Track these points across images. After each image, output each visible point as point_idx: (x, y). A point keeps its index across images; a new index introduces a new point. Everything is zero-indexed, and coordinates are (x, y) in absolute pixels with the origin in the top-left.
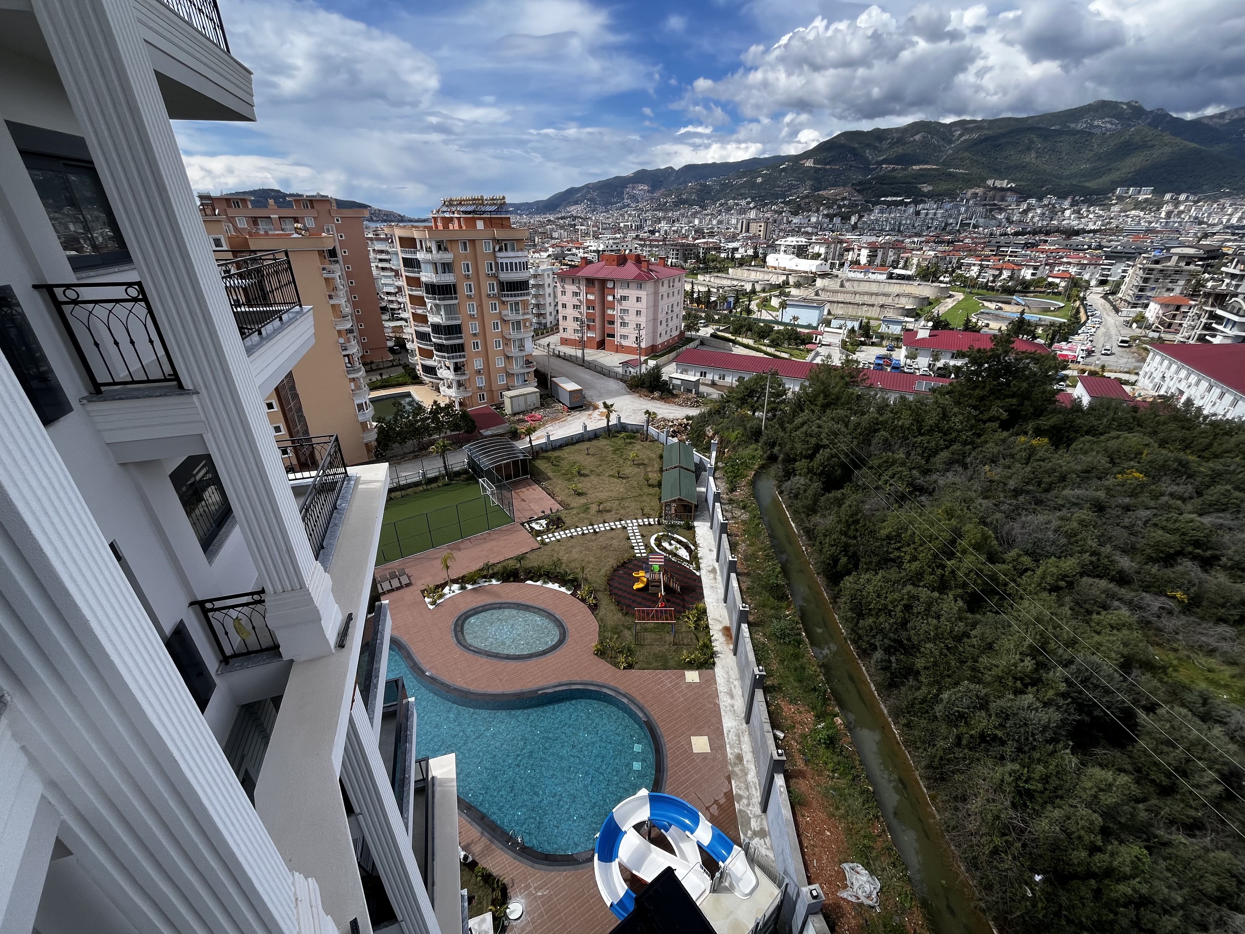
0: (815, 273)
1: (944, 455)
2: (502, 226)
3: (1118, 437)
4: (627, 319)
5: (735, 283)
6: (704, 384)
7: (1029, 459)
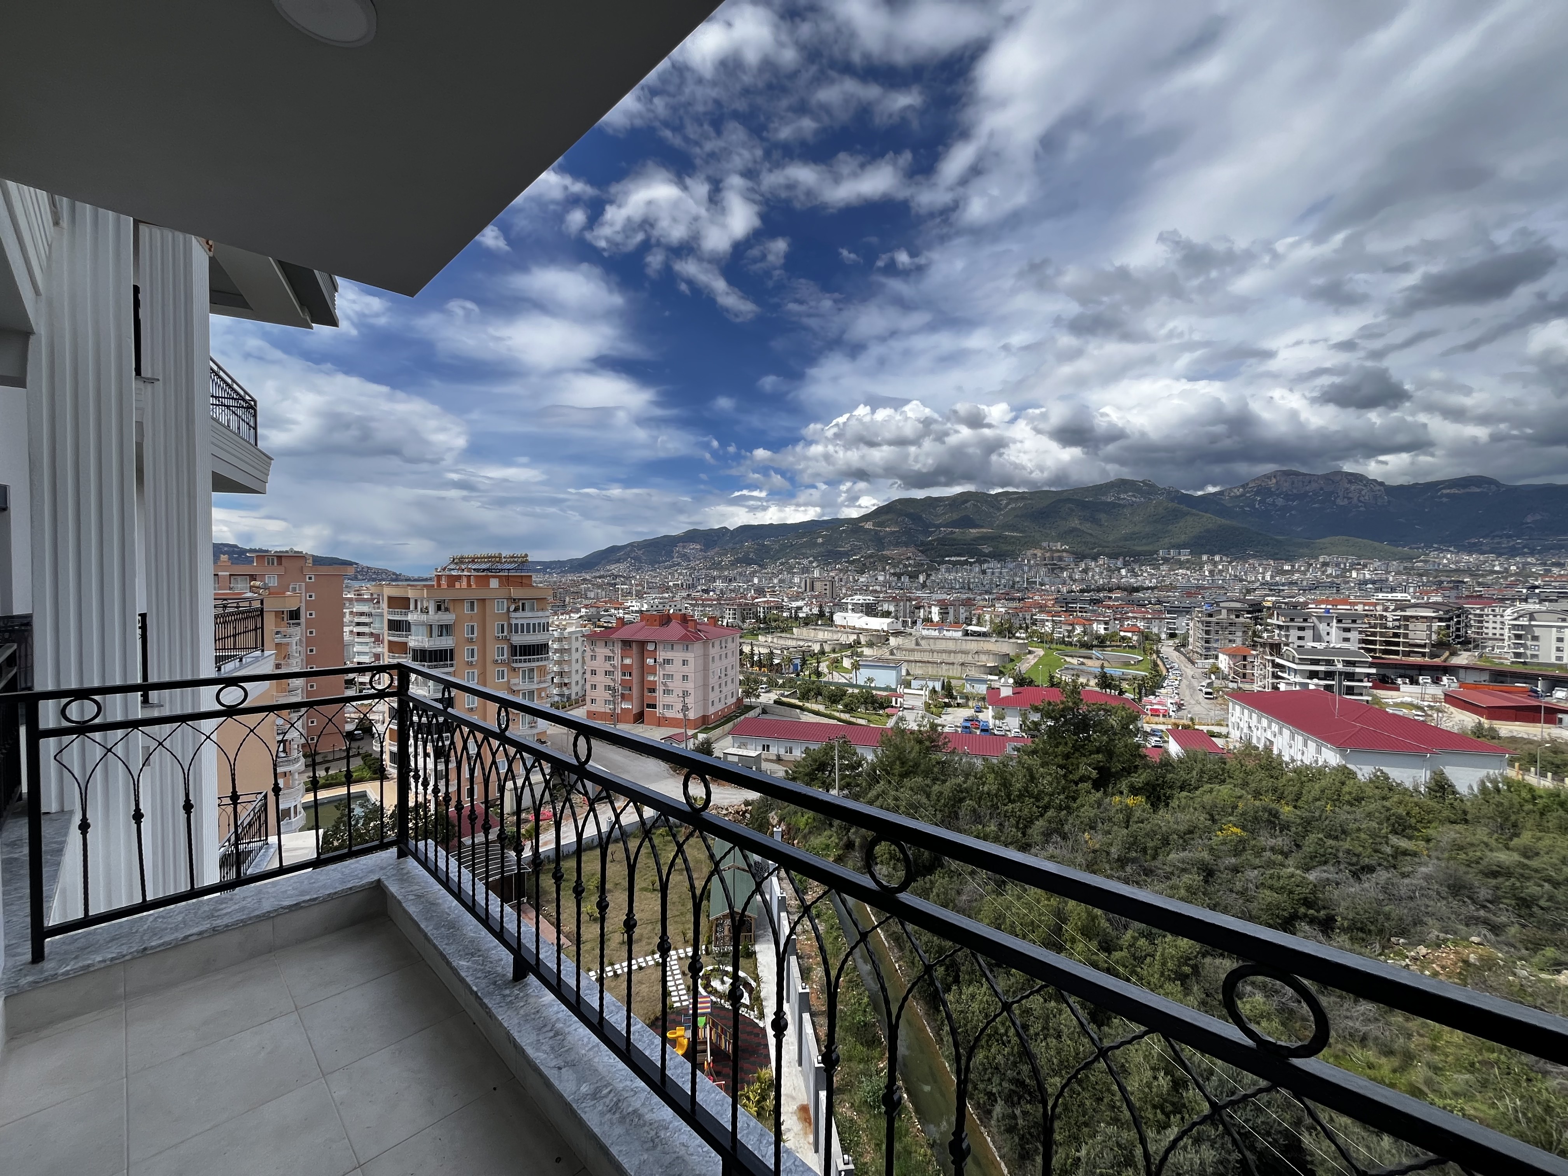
0: (888, 632)
1: (1040, 824)
2: (522, 584)
3: (1211, 791)
4: (671, 685)
5: (802, 643)
6: (767, 760)
7: (1128, 821)
